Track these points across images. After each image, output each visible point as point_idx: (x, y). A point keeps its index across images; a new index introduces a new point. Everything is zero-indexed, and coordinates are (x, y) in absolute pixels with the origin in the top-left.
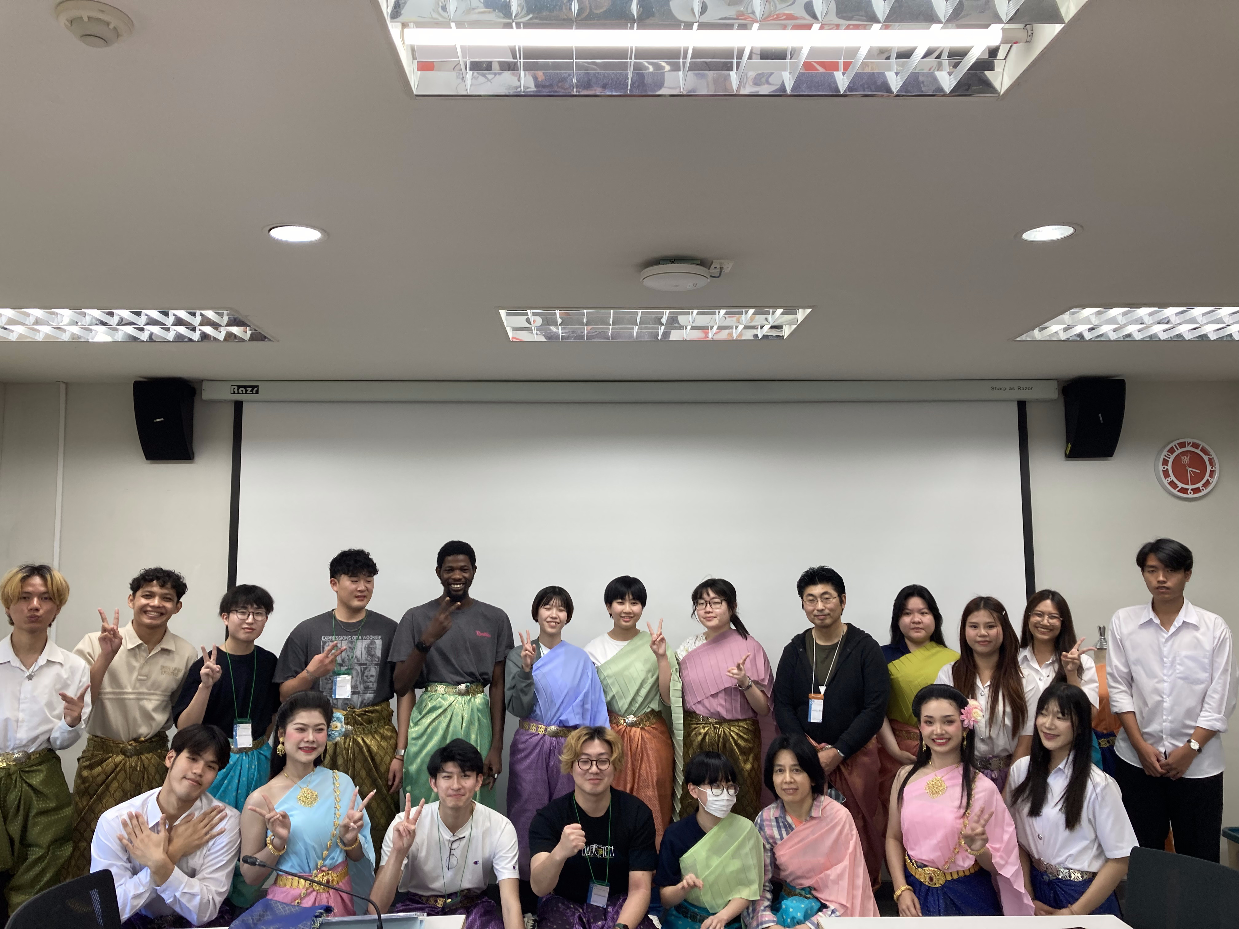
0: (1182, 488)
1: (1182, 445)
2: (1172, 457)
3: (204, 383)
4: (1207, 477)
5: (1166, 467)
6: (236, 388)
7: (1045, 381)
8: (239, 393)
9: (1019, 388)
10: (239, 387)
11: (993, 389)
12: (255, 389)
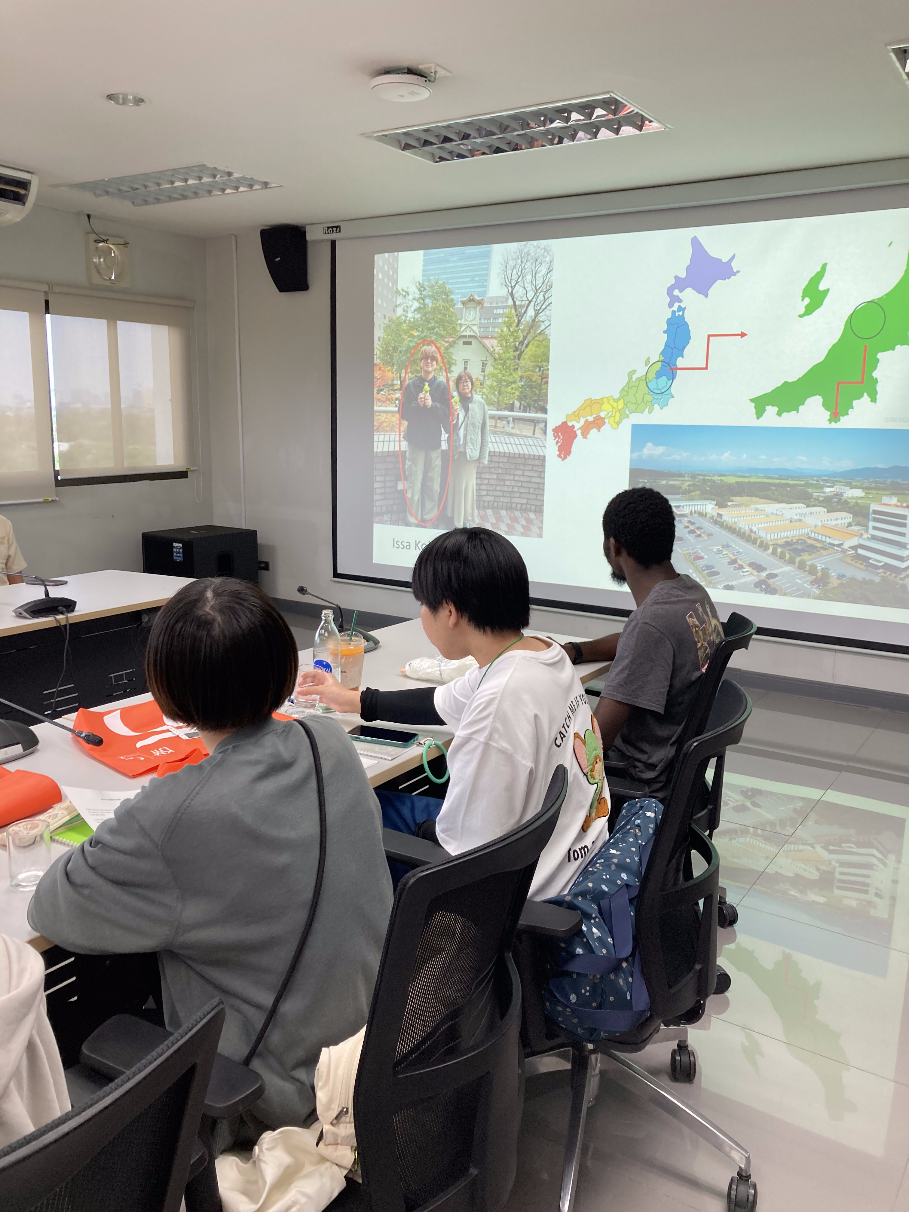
3: (308, 226)
8: (328, 233)
10: (328, 228)
12: (342, 228)
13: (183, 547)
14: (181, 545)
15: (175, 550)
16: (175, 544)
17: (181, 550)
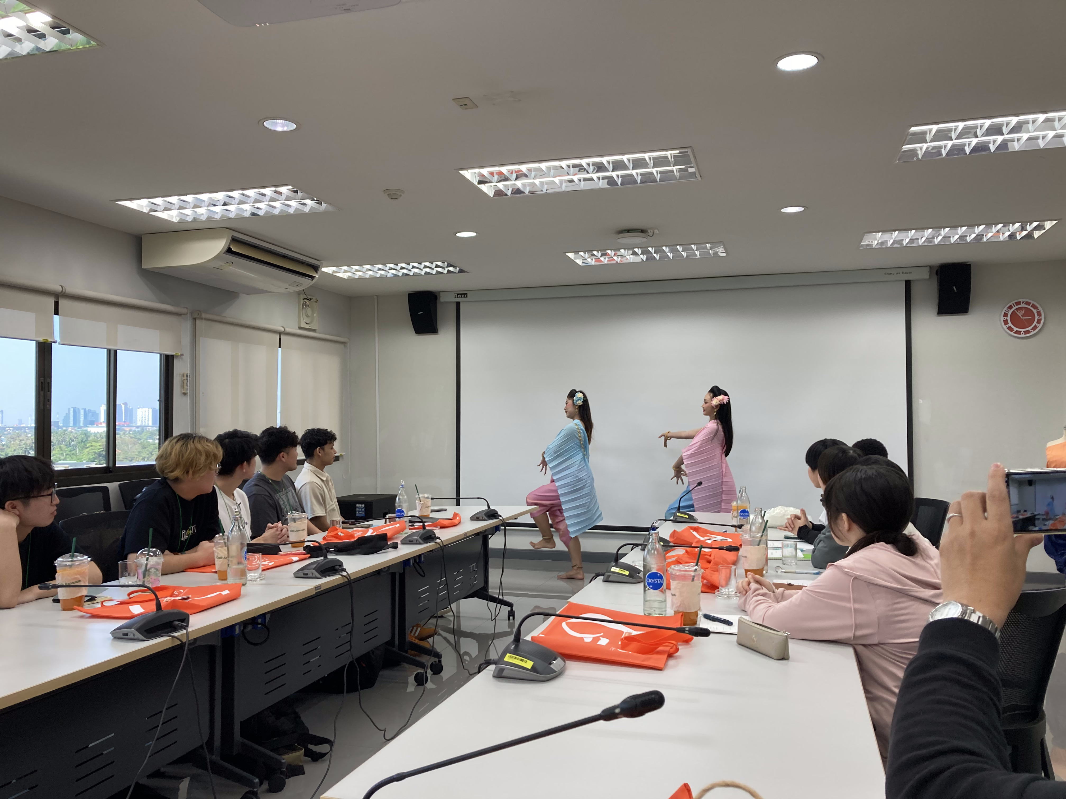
0: (1017, 331)
1: (1018, 303)
2: (1011, 311)
3: (441, 293)
4: (1035, 323)
5: (1006, 318)
6: (457, 295)
7: (922, 268)
8: (458, 297)
9: (903, 273)
10: (458, 294)
11: (885, 274)
12: (465, 295)
13: (365, 507)
14: (363, 505)
15: (357, 509)
16: (357, 505)
17: (363, 509)
